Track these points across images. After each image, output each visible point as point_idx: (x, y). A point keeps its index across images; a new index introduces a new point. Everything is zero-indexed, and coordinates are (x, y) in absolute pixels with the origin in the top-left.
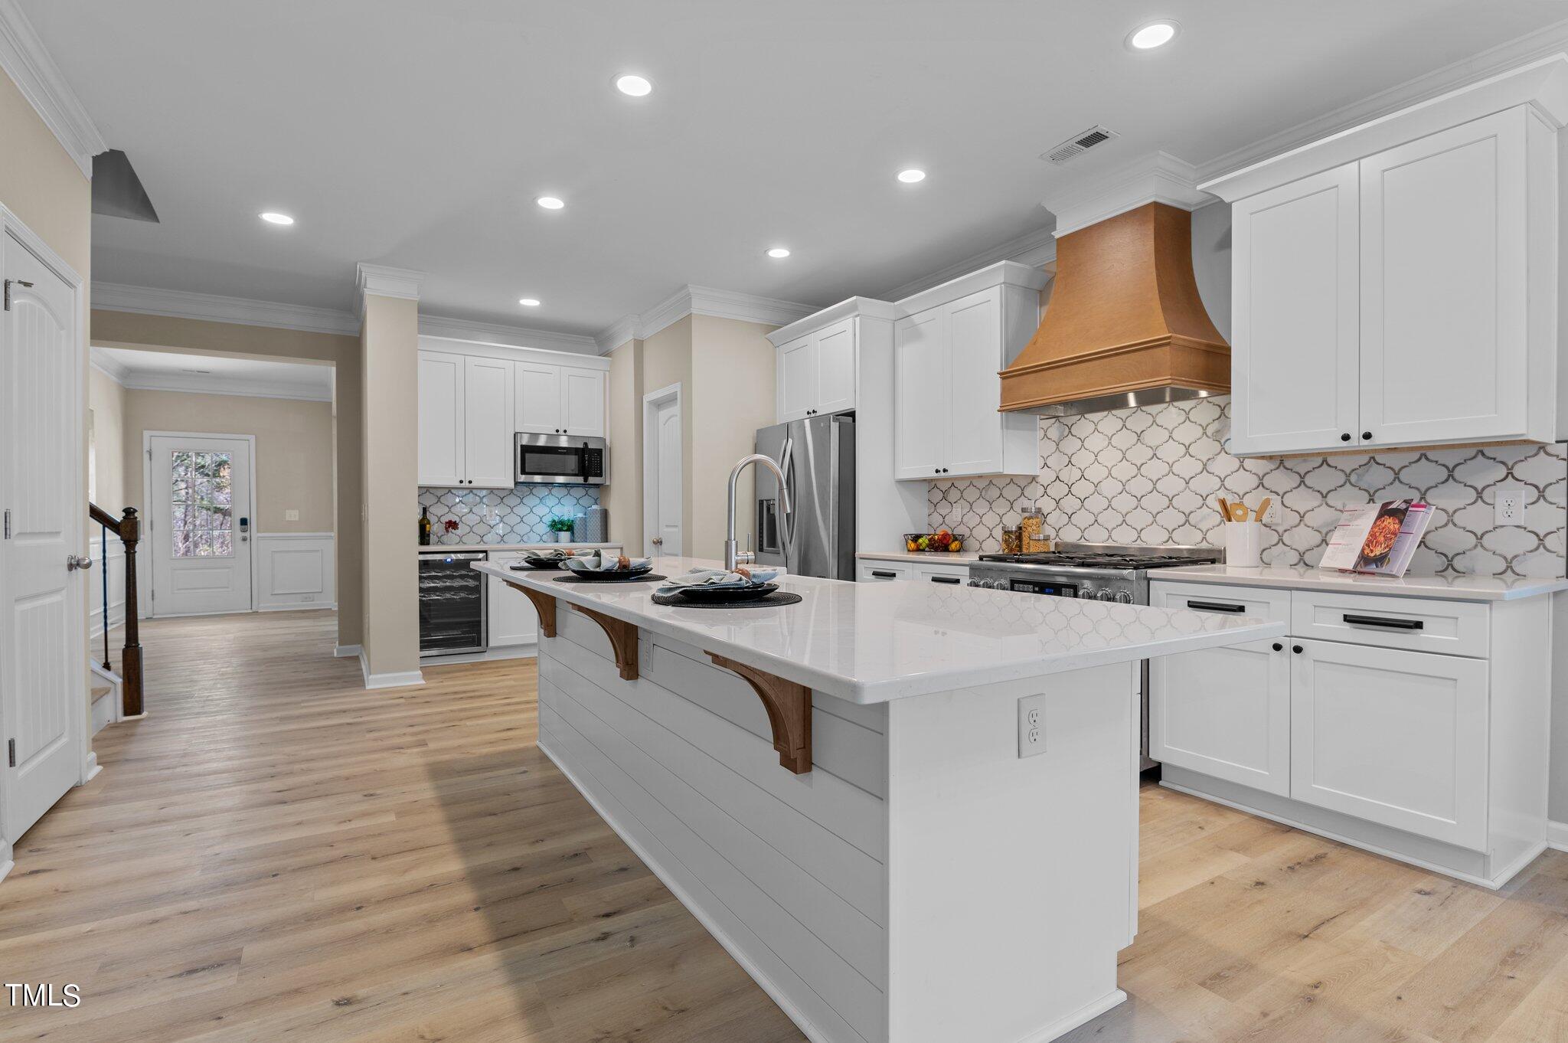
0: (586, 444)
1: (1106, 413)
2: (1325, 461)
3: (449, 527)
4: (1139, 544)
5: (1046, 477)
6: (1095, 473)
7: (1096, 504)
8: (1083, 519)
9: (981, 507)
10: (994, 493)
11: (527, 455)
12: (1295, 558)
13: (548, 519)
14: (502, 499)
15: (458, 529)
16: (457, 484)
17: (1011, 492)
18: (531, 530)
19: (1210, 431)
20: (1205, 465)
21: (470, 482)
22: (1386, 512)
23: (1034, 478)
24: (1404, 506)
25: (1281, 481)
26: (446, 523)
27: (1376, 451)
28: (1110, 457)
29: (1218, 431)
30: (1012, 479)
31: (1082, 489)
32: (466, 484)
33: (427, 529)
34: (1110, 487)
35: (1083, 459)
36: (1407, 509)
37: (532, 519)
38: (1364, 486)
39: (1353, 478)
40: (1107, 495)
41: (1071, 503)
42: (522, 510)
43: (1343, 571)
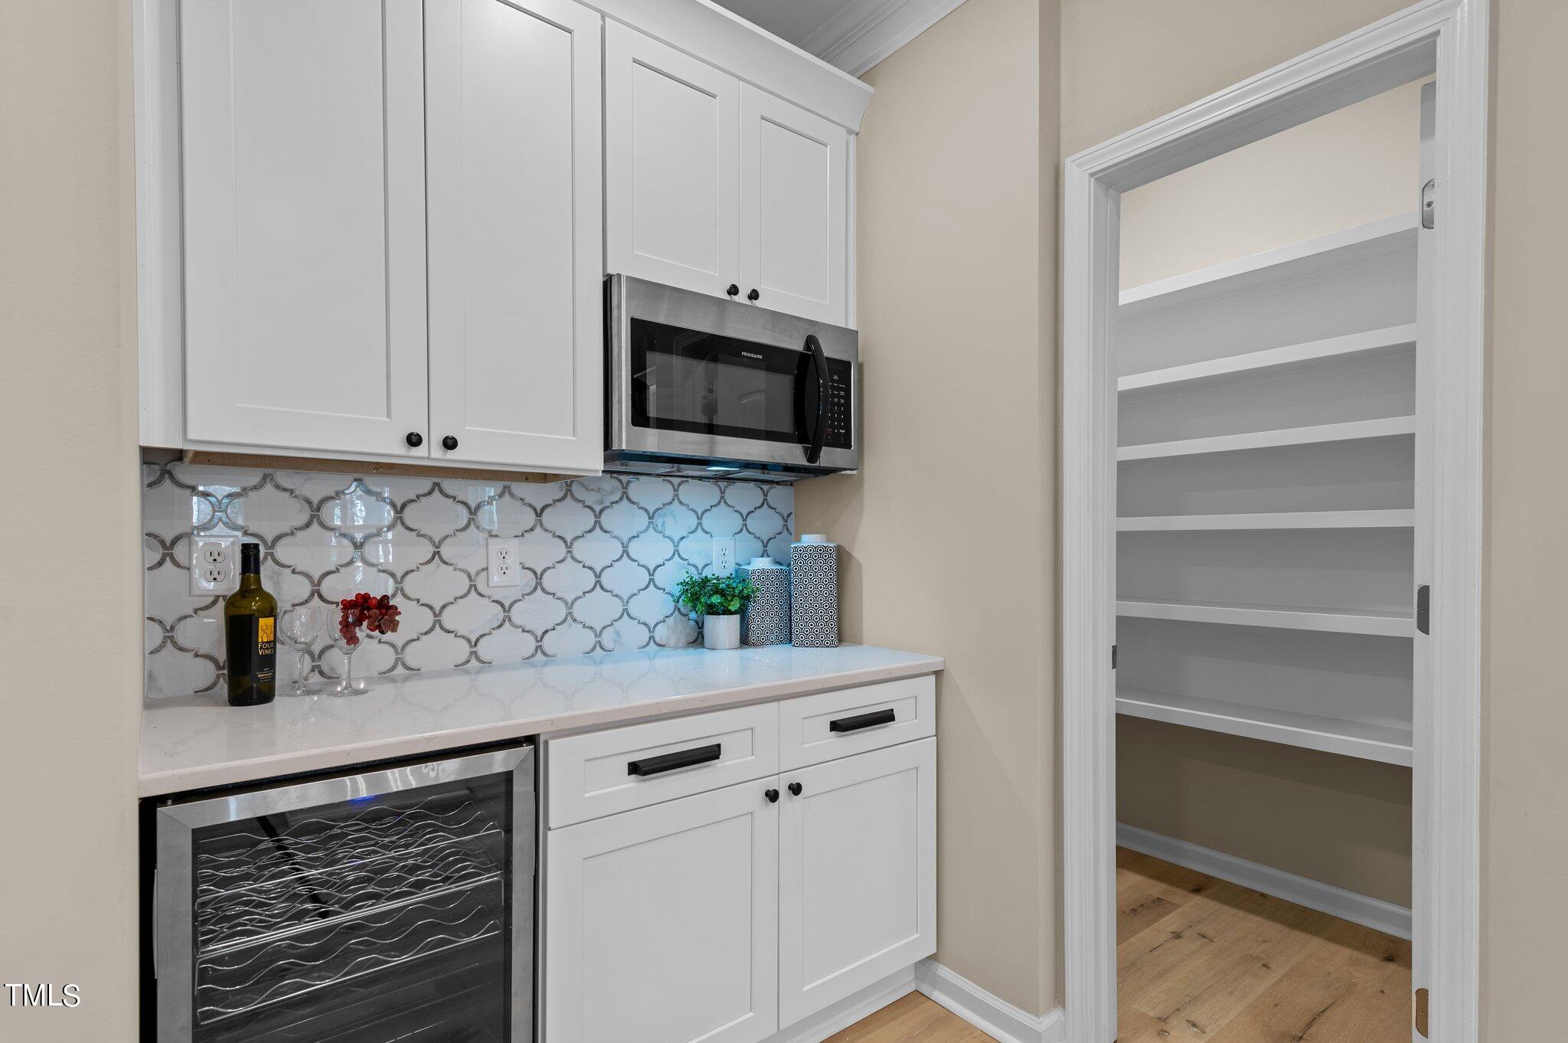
0: (811, 341)
3: (359, 622)
11: (654, 359)
13: (672, 577)
14: (539, 514)
15: (394, 626)
16: (394, 450)
18: (626, 611)
21: (450, 444)
26: (347, 605)
32: (431, 453)
33: (263, 636)
37: (625, 578)
42: (598, 550)
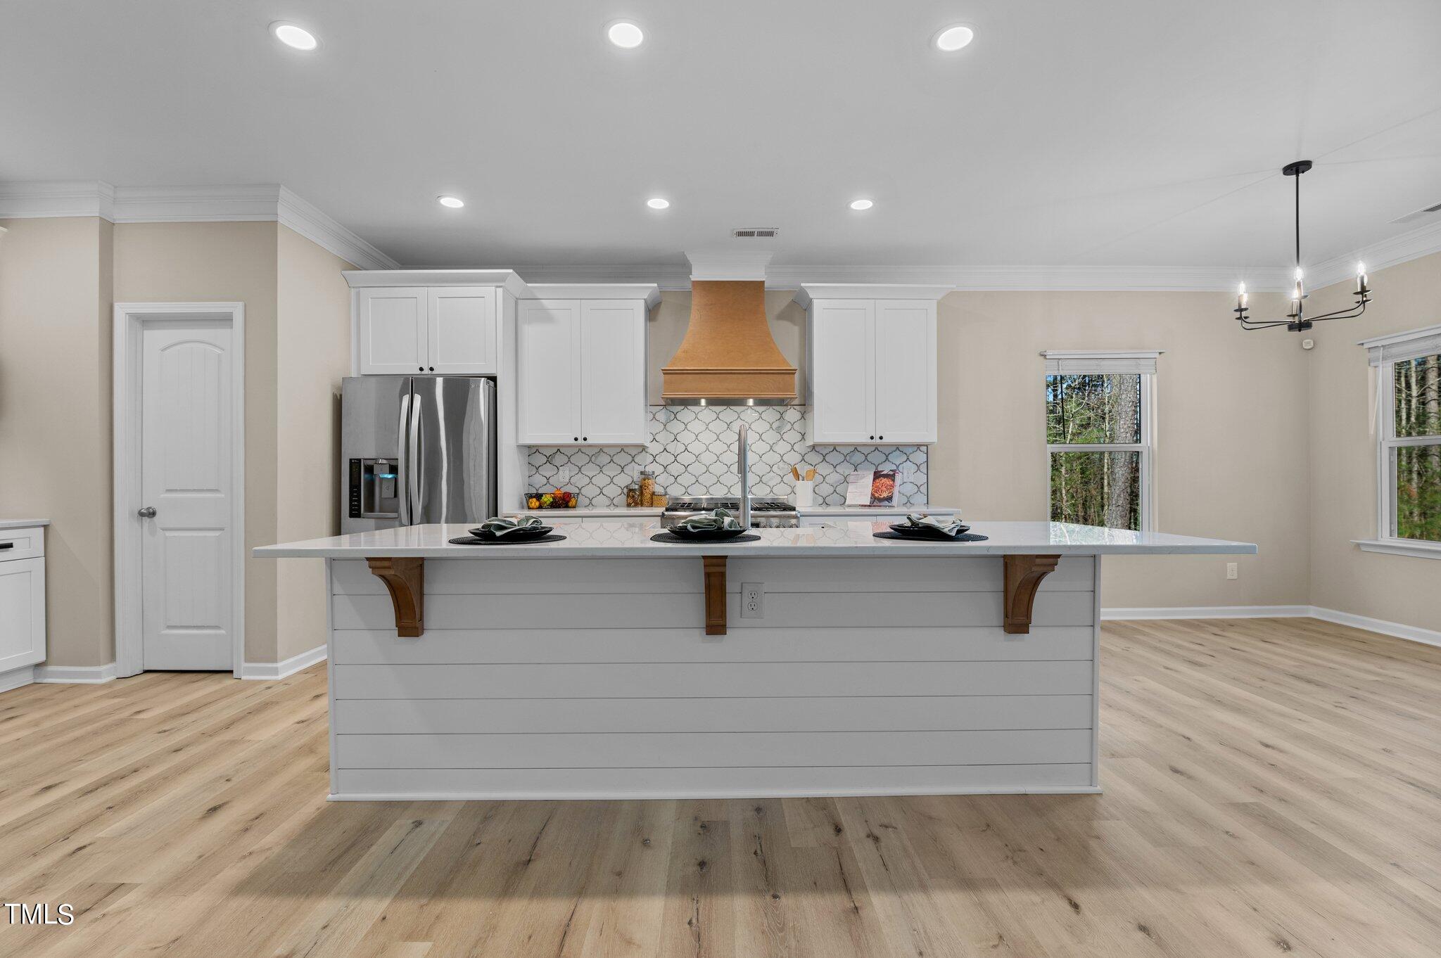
1: (726, 407)
2: (835, 448)
4: (771, 496)
5: (654, 448)
6: (696, 448)
7: (697, 469)
8: (686, 479)
9: (590, 470)
10: (604, 459)
12: (821, 501)
17: (622, 459)
19: (774, 426)
20: (771, 447)
22: (877, 475)
23: (643, 448)
24: (892, 473)
25: (814, 458)
27: (857, 445)
28: (707, 437)
29: (779, 427)
30: (623, 448)
31: (685, 458)
34: (707, 458)
35: (686, 437)
36: (894, 474)
38: (852, 461)
39: (848, 458)
40: (705, 463)
41: (675, 469)
43: (865, 506)
